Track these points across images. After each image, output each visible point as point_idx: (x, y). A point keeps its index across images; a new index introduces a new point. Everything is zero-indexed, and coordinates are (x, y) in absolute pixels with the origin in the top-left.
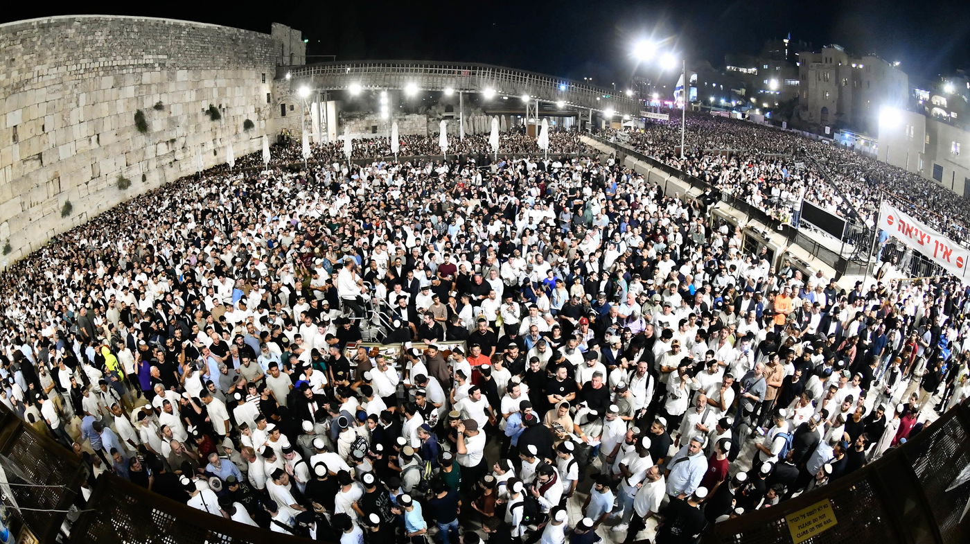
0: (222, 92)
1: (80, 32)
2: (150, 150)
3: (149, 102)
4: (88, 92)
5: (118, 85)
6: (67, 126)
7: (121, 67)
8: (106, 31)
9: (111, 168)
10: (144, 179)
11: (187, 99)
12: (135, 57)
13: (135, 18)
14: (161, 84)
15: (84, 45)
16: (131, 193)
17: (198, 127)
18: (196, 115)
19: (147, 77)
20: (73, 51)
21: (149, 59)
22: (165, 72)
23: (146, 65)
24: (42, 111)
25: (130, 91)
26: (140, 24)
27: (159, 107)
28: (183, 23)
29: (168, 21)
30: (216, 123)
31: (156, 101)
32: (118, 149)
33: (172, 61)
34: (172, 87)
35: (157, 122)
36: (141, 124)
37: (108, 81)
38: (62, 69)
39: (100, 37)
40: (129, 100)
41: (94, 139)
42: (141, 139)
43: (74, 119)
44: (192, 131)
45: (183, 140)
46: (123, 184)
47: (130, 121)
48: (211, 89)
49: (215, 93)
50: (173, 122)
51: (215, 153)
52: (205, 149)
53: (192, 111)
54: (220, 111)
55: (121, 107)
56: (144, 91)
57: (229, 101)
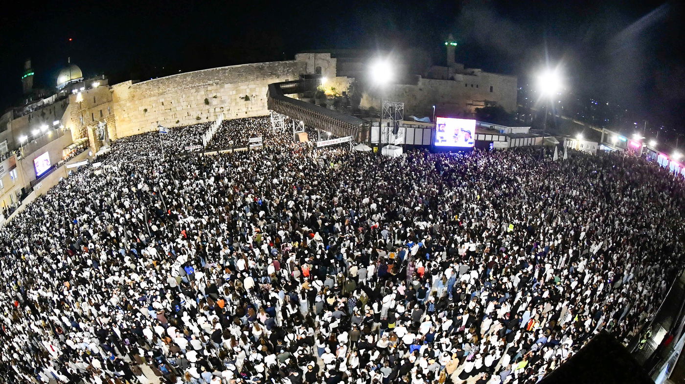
0: (252, 90)
1: (180, 78)
2: (212, 110)
3: (211, 96)
4: (185, 94)
5: (197, 91)
6: (179, 102)
7: (198, 86)
8: (190, 77)
9: (194, 114)
10: (207, 118)
11: (231, 93)
12: (204, 83)
13: (203, 71)
15: (183, 82)
16: (200, 121)
17: (237, 103)
18: (236, 99)
19: (210, 88)
20: (179, 84)
21: (211, 82)
22: (218, 86)
23: (209, 84)
24: (171, 99)
25: (202, 92)
26: (204, 72)
27: (215, 97)
28: (227, 67)
29: (218, 68)
30: (248, 101)
31: (214, 95)
32: (198, 109)
33: (222, 81)
34: (222, 90)
35: (214, 102)
36: (207, 102)
37: (194, 90)
38: (176, 89)
39: (189, 79)
40: (202, 96)
41: (189, 106)
42: (207, 107)
43: (181, 100)
44: (234, 104)
45: (228, 108)
46: (198, 118)
47: (203, 101)
48: (246, 89)
49: (248, 91)
50: (223, 102)
51: (246, 113)
52: (240, 111)
53: (233, 97)
54: (250, 97)
55: (199, 98)
56: (209, 92)
57: (257, 94)
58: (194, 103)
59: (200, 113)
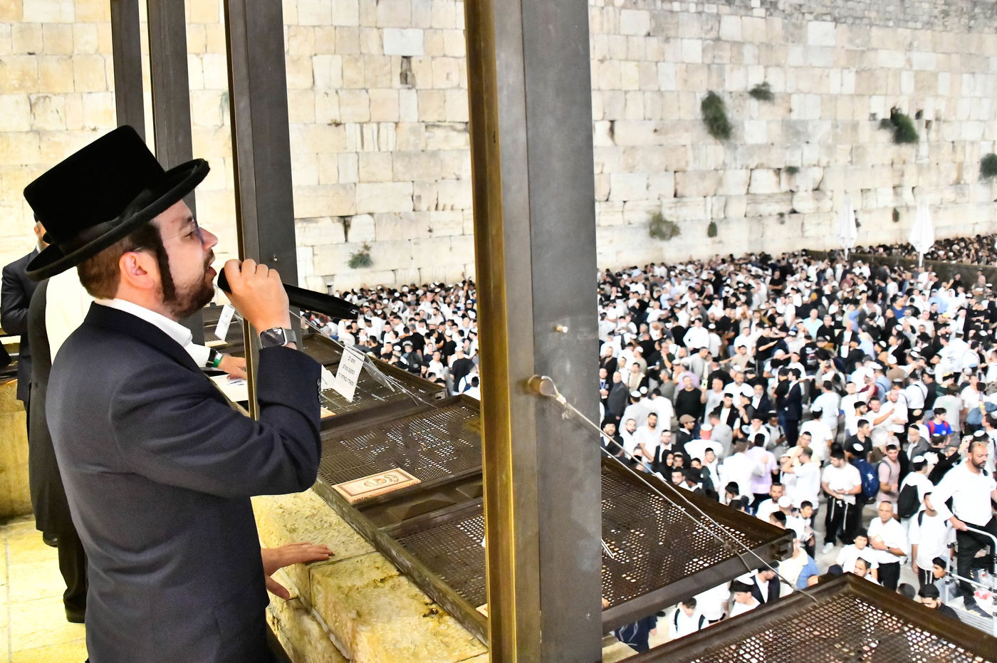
0: (925, 82)
2: (735, 180)
3: (739, 81)
5: (661, 32)
9: (636, 196)
10: (712, 230)
11: (834, 85)
14: (768, 46)
16: (673, 251)
17: (857, 153)
18: (855, 126)
19: (732, 26)
22: (778, 21)
25: (691, 48)
27: (761, 93)
30: (906, 149)
31: (755, 80)
32: (657, 160)
34: (795, 55)
35: (755, 125)
36: (715, 120)
40: (689, 68)
42: (714, 151)
44: (842, 156)
45: (816, 174)
46: (662, 228)
47: (692, 111)
48: (897, 73)
49: (907, 83)
50: (795, 132)
51: (896, 216)
52: (871, 202)
53: (844, 114)
54: (918, 126)
55: (669, 79)
56: (726, 54)
57: (942, 106)
58: (635, 109)
59: (666, 185)
